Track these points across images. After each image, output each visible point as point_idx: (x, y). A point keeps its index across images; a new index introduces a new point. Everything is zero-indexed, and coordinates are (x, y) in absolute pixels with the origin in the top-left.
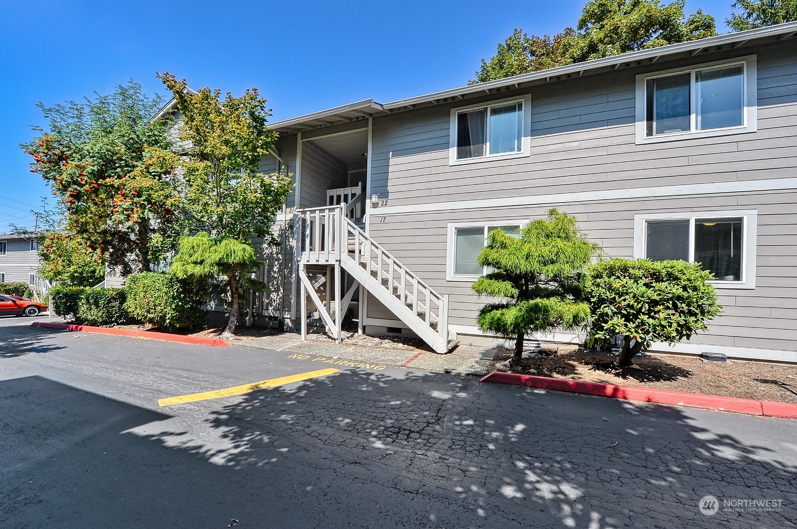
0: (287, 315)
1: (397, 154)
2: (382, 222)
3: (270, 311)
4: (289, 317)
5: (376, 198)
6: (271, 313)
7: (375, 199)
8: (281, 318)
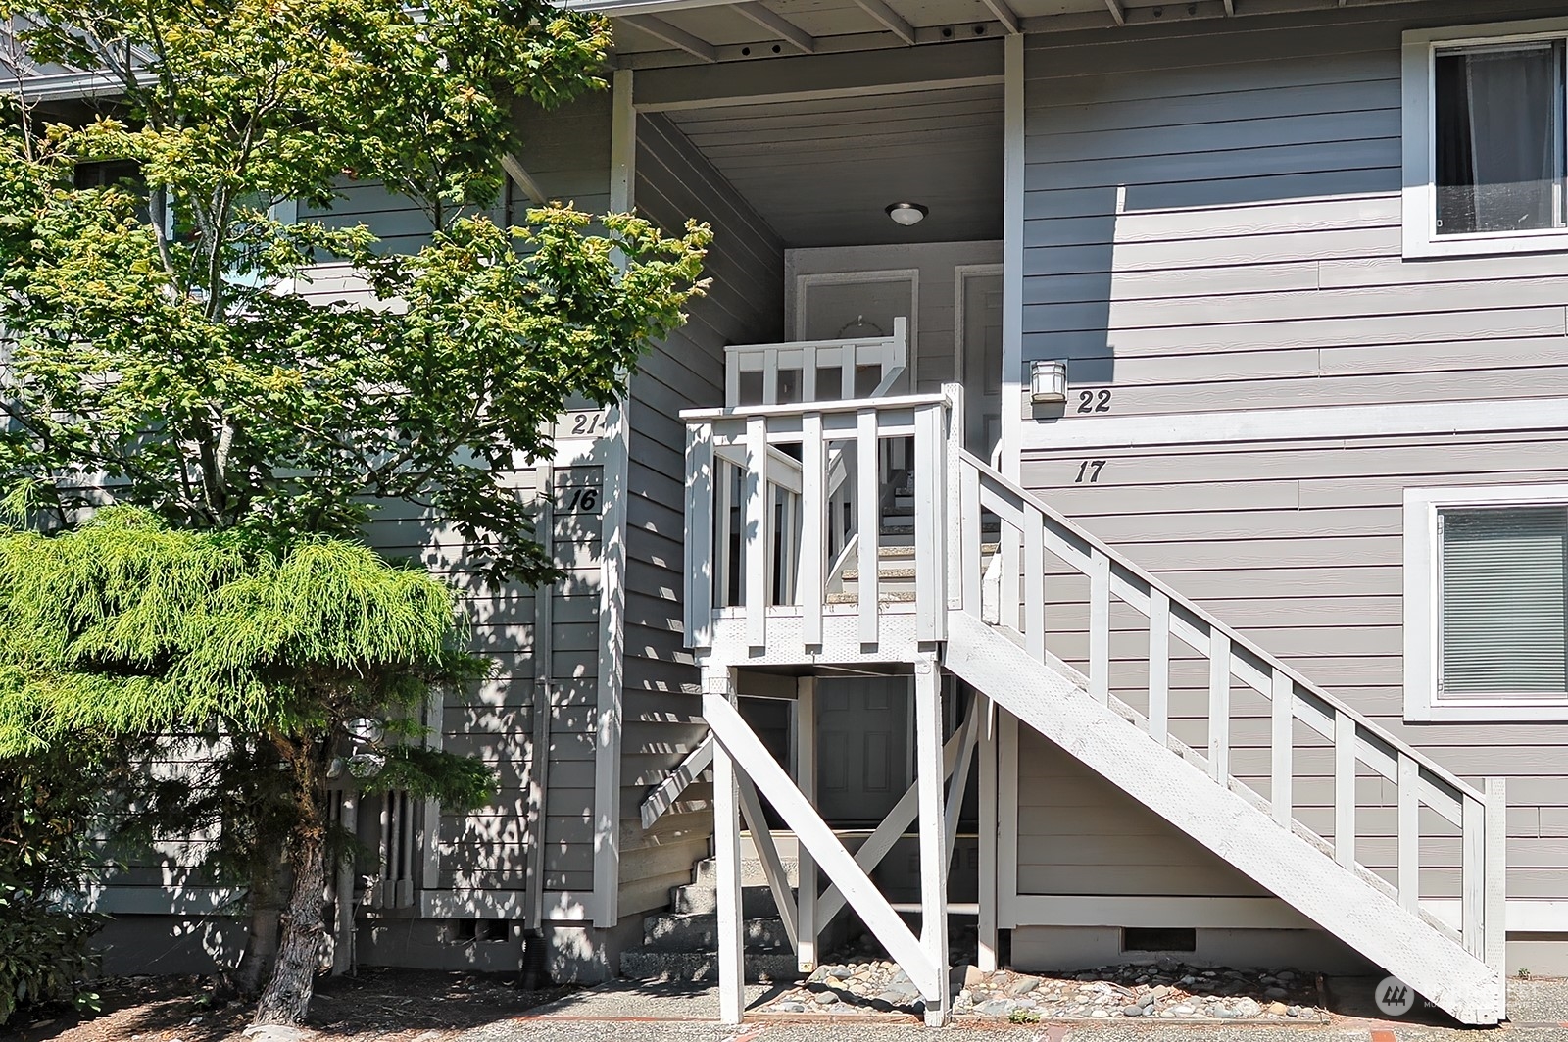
0: (567, 910)
1: (1151, 197)
2: (1086, 480)
3: (465, 895)
4: (577, 914)
5: (1059, 380)
6: (471, 906)
7: (1048, 381)
8: (537, 926)
